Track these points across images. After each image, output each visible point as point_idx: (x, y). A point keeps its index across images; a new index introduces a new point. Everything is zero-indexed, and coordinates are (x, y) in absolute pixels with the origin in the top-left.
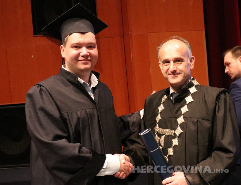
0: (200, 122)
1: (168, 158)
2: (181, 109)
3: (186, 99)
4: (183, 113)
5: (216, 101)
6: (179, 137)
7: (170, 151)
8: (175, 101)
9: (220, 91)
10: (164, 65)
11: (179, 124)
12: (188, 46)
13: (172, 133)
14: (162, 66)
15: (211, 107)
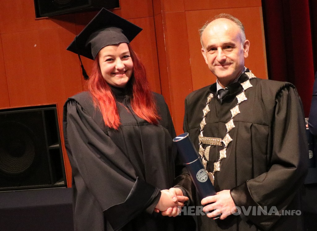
0: (255, 127)
1: (214, 175)
2: (231, 110)
3: (237, 97)
4: (233, 116)
5: (275, 99)
6: (228, 147)
7: (217, 166)
8: (222, 101)
9: (282, 87)
10: (209, 53)
11: (228, 130)
12: (240, 27)
13: (219, 142)
14: (206, 54)
15: (270, 107)
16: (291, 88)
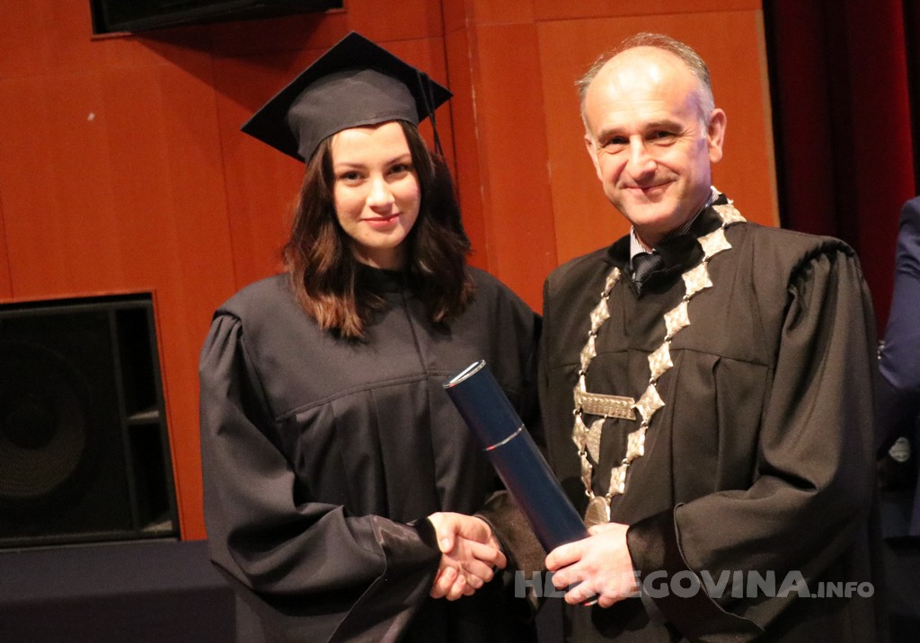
0: (726, 368)
2: (667, 317)
3: (684, 277)
4: (670, 332)
5: (789, 287)
7: (618, 480)
8: (642, 287)
10: (605, 150)
11: (654, 375)
12: (699, 74)
13: (627, 408)
14: (598, 154)
15: (772, 310)
16: (842, 257)
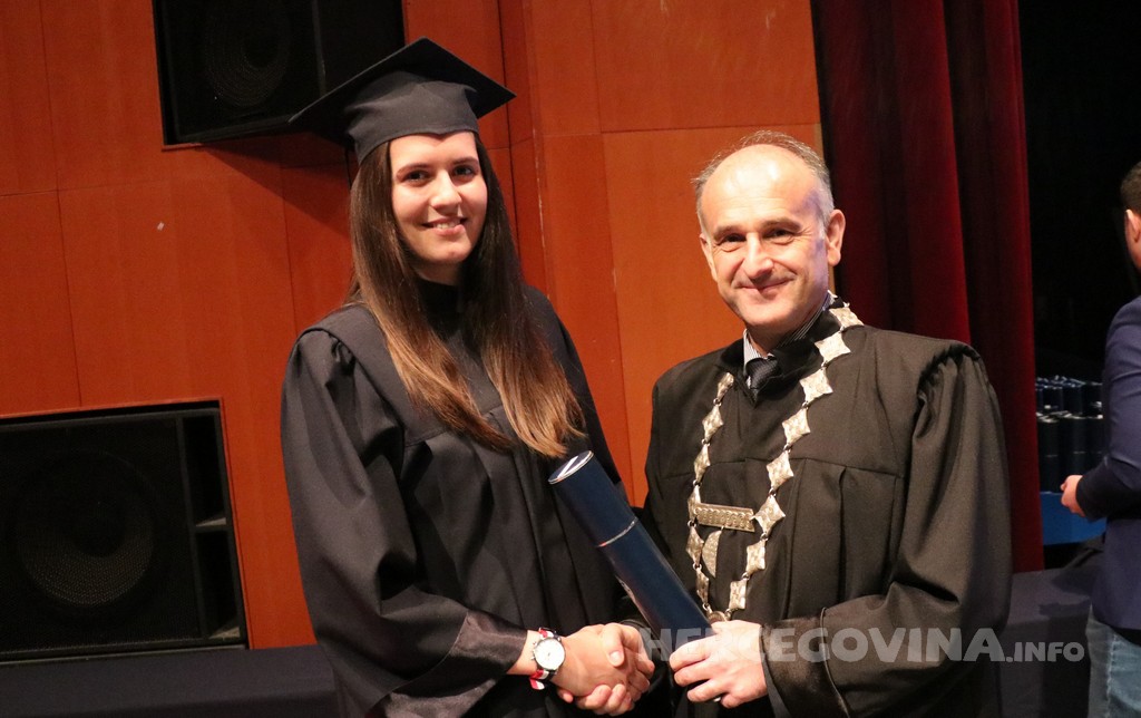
0: (853, 478)
2: (785, 425)
3: (802, 383)
4: (789, 440)
5: (918, 393)
6: (770, 536)
7: (738, 594)
8: (759, 394)
9: (937, 354)
10: (720, 248)
11: (774, 485)
12: (819, 174)
13: (745, 519)
14: (713, 253)
15: (901, 417)
16: (968, 361)
